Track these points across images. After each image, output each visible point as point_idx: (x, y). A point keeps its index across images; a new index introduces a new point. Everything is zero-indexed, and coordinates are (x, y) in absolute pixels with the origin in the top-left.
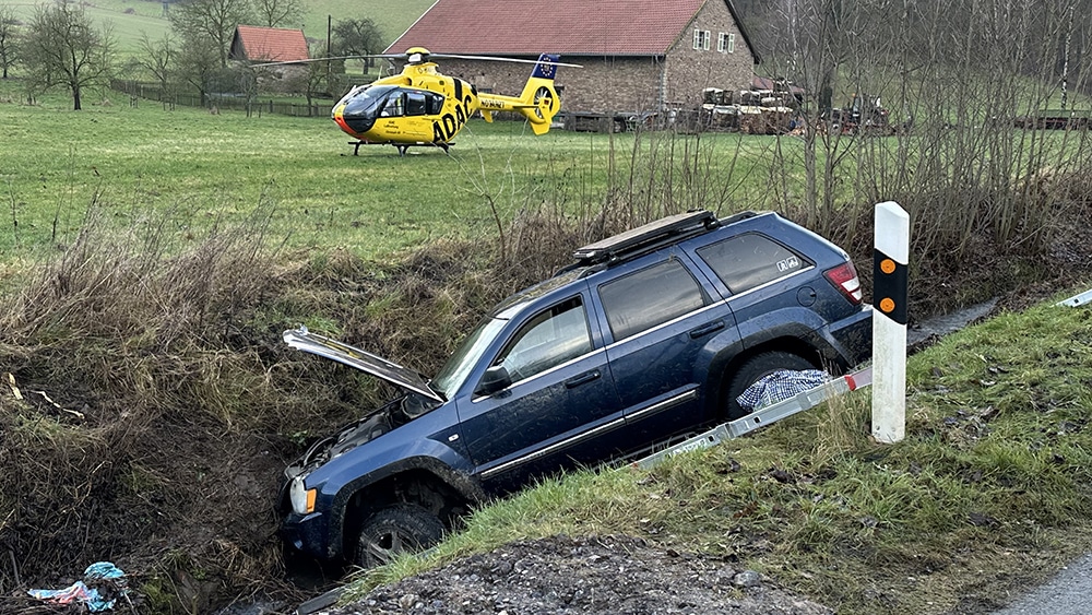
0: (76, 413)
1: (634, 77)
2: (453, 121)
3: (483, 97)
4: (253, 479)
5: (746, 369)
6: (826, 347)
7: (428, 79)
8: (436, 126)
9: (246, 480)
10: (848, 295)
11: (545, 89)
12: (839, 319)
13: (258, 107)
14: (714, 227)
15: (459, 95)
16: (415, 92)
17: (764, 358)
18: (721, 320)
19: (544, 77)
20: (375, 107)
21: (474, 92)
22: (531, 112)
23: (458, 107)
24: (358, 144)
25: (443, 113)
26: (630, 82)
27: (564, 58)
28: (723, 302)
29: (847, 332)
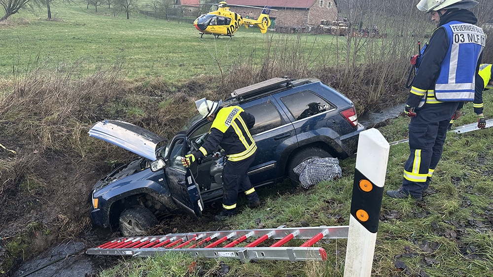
0: (12, 151)
1: (299, 15)
2: (234, 27)
3: (245, 20)
4: (84, 184)
5: (298, 156)
6: (338, 147)
7: (226, 13)
8: (228, 29)
9: (81, 184)
10: (351, 123)
11: (266, 18)
12: (345, 134)
13: (182, 20)
14: (291, 87)
15: (236, 19)
16: (221, 17)
17: (308, 151)
18: (288, 132)
19: (265, 14)
20: (208, 21)
21: (242, 18)
22: (260, 25)
23: (236, 23)
24: (202, 34)
25: (230, 25)
26: (297, 16)
27: (272, 8)
28: (291, 123)
29: (349, 140)
